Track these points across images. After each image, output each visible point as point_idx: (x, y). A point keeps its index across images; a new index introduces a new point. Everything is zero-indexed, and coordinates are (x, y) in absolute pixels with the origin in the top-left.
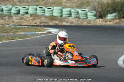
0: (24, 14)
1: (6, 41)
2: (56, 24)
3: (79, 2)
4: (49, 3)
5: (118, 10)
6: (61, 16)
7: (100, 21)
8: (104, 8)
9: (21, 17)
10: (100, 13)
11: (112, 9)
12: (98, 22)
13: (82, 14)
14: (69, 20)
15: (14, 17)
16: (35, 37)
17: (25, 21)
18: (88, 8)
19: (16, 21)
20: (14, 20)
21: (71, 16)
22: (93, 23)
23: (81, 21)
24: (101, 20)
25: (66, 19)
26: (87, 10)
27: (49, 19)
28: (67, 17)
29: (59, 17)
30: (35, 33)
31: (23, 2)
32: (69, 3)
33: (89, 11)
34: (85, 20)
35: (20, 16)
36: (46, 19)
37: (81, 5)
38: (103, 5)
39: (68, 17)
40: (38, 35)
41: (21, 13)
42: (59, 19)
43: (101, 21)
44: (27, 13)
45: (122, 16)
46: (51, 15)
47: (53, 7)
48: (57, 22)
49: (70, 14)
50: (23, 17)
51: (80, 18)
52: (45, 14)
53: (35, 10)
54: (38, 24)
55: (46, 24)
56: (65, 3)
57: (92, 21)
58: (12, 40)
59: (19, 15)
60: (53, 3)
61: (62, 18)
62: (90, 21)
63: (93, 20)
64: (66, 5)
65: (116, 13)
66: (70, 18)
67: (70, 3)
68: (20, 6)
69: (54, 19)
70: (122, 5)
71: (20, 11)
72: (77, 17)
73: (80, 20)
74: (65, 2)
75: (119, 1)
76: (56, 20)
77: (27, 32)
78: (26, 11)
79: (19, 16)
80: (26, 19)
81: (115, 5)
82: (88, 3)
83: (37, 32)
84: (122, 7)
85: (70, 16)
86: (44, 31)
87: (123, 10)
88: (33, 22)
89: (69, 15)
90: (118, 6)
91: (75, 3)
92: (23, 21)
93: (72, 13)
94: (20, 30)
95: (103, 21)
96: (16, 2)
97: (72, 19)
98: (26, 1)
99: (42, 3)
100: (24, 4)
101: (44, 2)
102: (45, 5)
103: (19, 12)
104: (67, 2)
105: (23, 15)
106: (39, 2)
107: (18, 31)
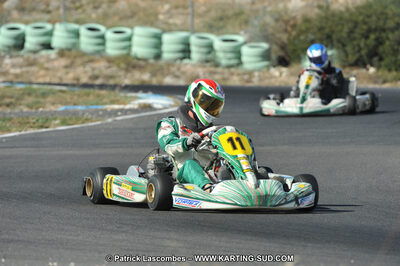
0: (38, 48)
1: (23, 133)
2: (143, 81)
3: (213, 14)
4: (115, 14)
5: (339, 41)
6: (158, 56)
7: (281, 74)
8: (294, 33)
9: (27, 60)
10: (283, 47)
11: (319, 35)
12: (275, 77)
13: (225, 52)
14: (183, 69)
15: (8, 56)
16: (110, 120)
17: (42, 72)
18: (242, 32)
19: (13, 71)
20: (8, 68)
21: (189, 58)
22: (261, 80)
23: (222, 73)
24: (284, 70)
25: (173, 66)
26: (240, 39)
27: (118, 66)
28: (176, 60)
29: (152, 61)
30: (100, 107)
31: (33, 9)
32: (181, 17)
33: (245, 43)
34: (233, 70)
35: (26, 56)
36: (109, 67)
37: (221, 24)
38: (292, 23)
39: (178, 62)
40: (115, 113)
41: (28, 45)
42: (152, 65)
43: (284, 75)
44: (48, 46)
45: (352, 59)
46: (124, 52)
47: (132, 28)
48: (146, 77)
49: (186, 52)
50: (35, 60)
51: (217, 65)
52: (104, 50)
53: (72, 35)
54: (84, 80)
55: (112, 82)
56: (167, 16)
57: (256, 74)
58: (42, 127)
59: (22, 52)
60: (129, 14)
61: (161, 62)
62: (250, 73)
63: (259, 70)
64: (171, 21)
65: (332, 48)
66: (186, 64)
67: (183, 14)
68: (27, 23)
69: (134, 67)
70: (351, 25)
71: (24, 40)
72: (207, 61)
73: (219, 70)
74: (168, 12)
75: (341, 12)
76: (141, 68)
77: (75, 104)
78: (43, 39)
79: (22, 56)
80: (46, 65)
81: (330, 23)
82: (243, 17)
83: (106, 104)
84: (351, 32)
85: (184, 58)
86: (129, 103)
87: (354, 39)
88: (67, 73)
89: (180, 55)
90: (340, 27)
91: (200, 16)
92: (38, 72)
93: (193, 48)
94: (50, 99)
95: (292, 74)
96: (9, 12)
97: (194, 66)
98: (42, 7)
99: (94, 16)
100: (35, 15)
101: (100, 11)
102: (104, 19)
103: (20, 42)
104: (174, 11)
105: (35, 52)
106: (84, 11)
107: (42, 100)
